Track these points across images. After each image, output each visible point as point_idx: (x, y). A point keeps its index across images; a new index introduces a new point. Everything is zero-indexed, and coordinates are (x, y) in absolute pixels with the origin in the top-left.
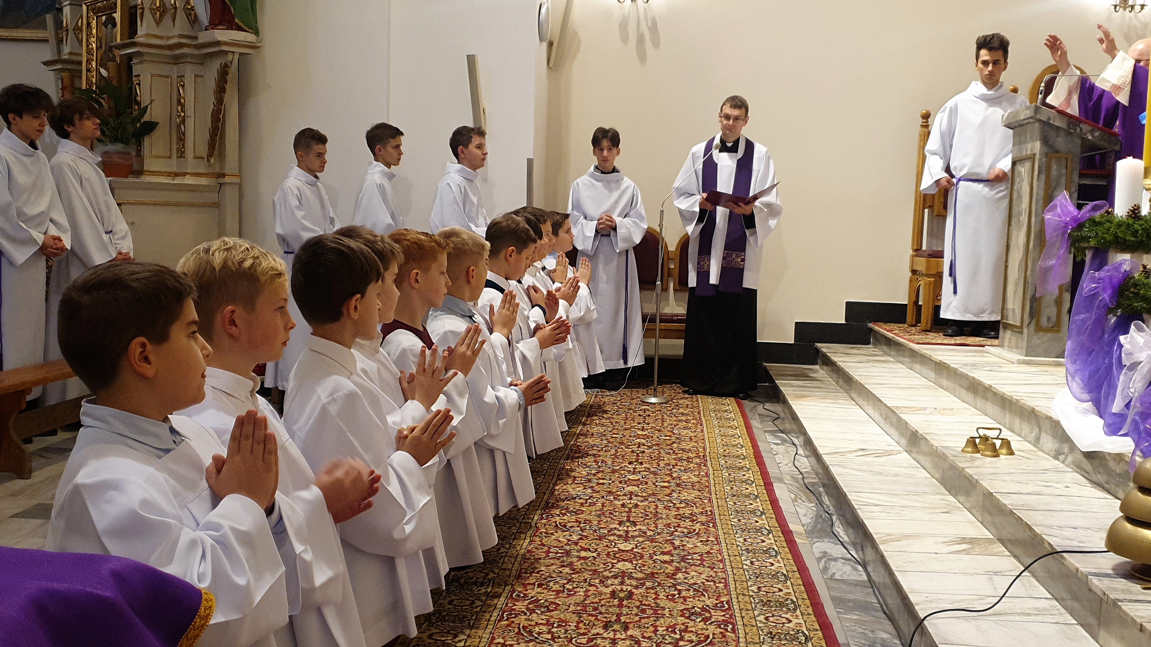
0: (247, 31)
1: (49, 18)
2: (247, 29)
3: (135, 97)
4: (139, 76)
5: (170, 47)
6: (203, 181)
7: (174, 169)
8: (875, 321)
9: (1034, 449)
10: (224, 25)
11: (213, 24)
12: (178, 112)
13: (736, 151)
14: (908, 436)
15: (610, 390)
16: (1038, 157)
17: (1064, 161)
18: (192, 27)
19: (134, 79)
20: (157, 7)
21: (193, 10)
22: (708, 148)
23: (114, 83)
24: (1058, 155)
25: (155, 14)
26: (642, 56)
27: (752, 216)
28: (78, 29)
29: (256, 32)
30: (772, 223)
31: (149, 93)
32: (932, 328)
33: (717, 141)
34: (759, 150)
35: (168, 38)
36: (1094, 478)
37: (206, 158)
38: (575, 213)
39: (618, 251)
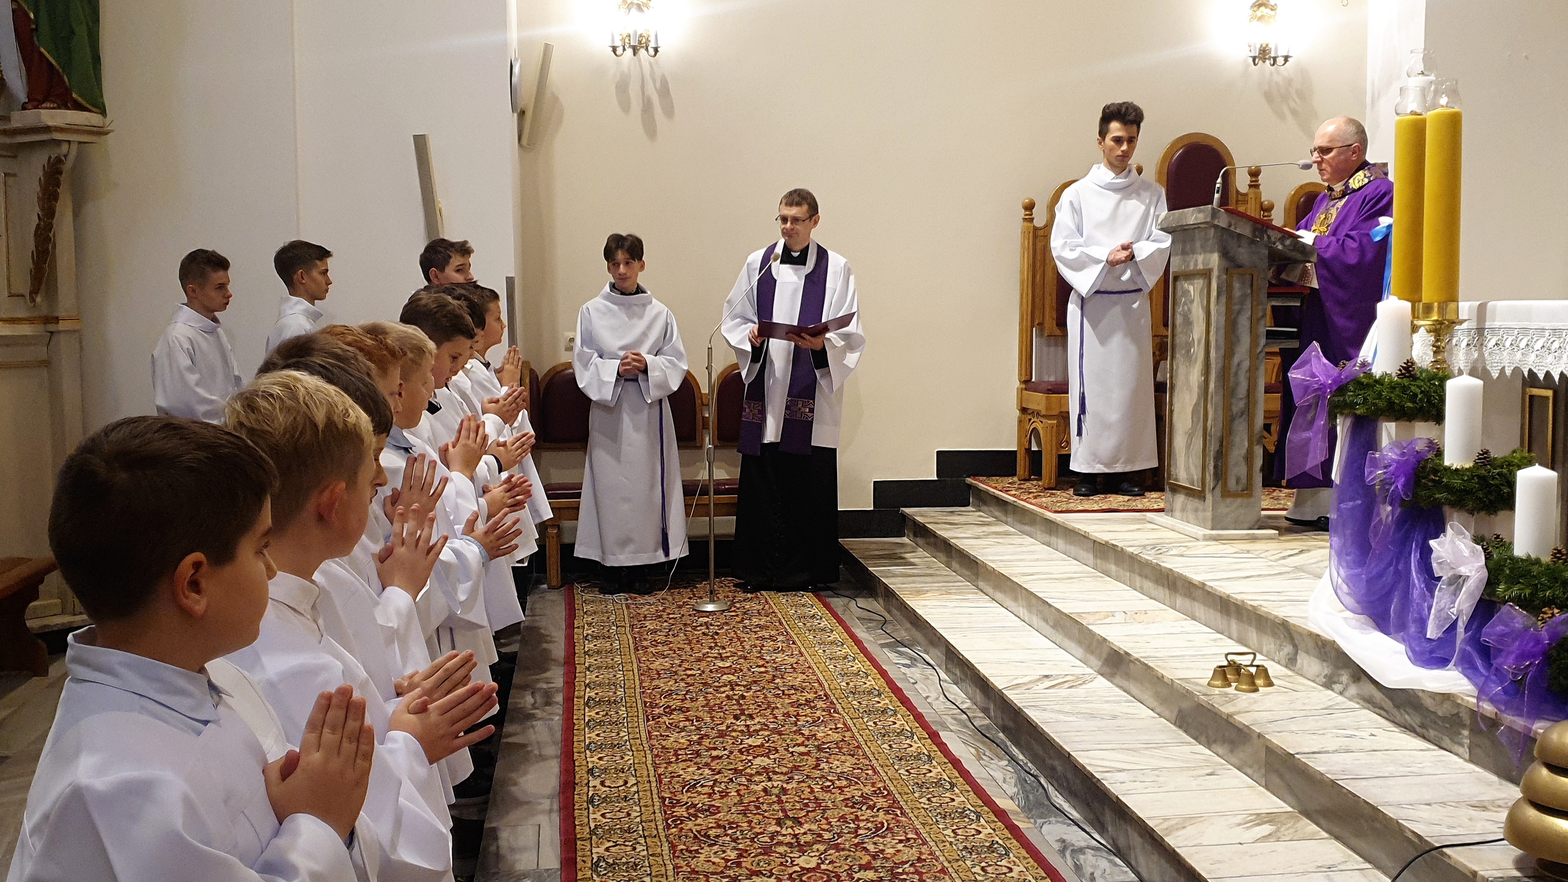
0: (90, 111)
2: (88, 106)
6: (25, 330)
8: (975, 475)
9: (1290, 673)
10: (54, 102)
11: (36, 100)
13: (804, 263)
15: (642, 593)
16: (1215, 273)
17: (1248, 277)
22: (766, 260)
24: (1240, 270)
26: (651, 130)
27: (823, 351)
29: (101, 112)
30: (851, 359)
32: (1057, 484)
33: (779, 250)
34: (836, 262)
36: (1399, 718)
37: (28, 297)
38: (586, 349)
39: (649, 401)
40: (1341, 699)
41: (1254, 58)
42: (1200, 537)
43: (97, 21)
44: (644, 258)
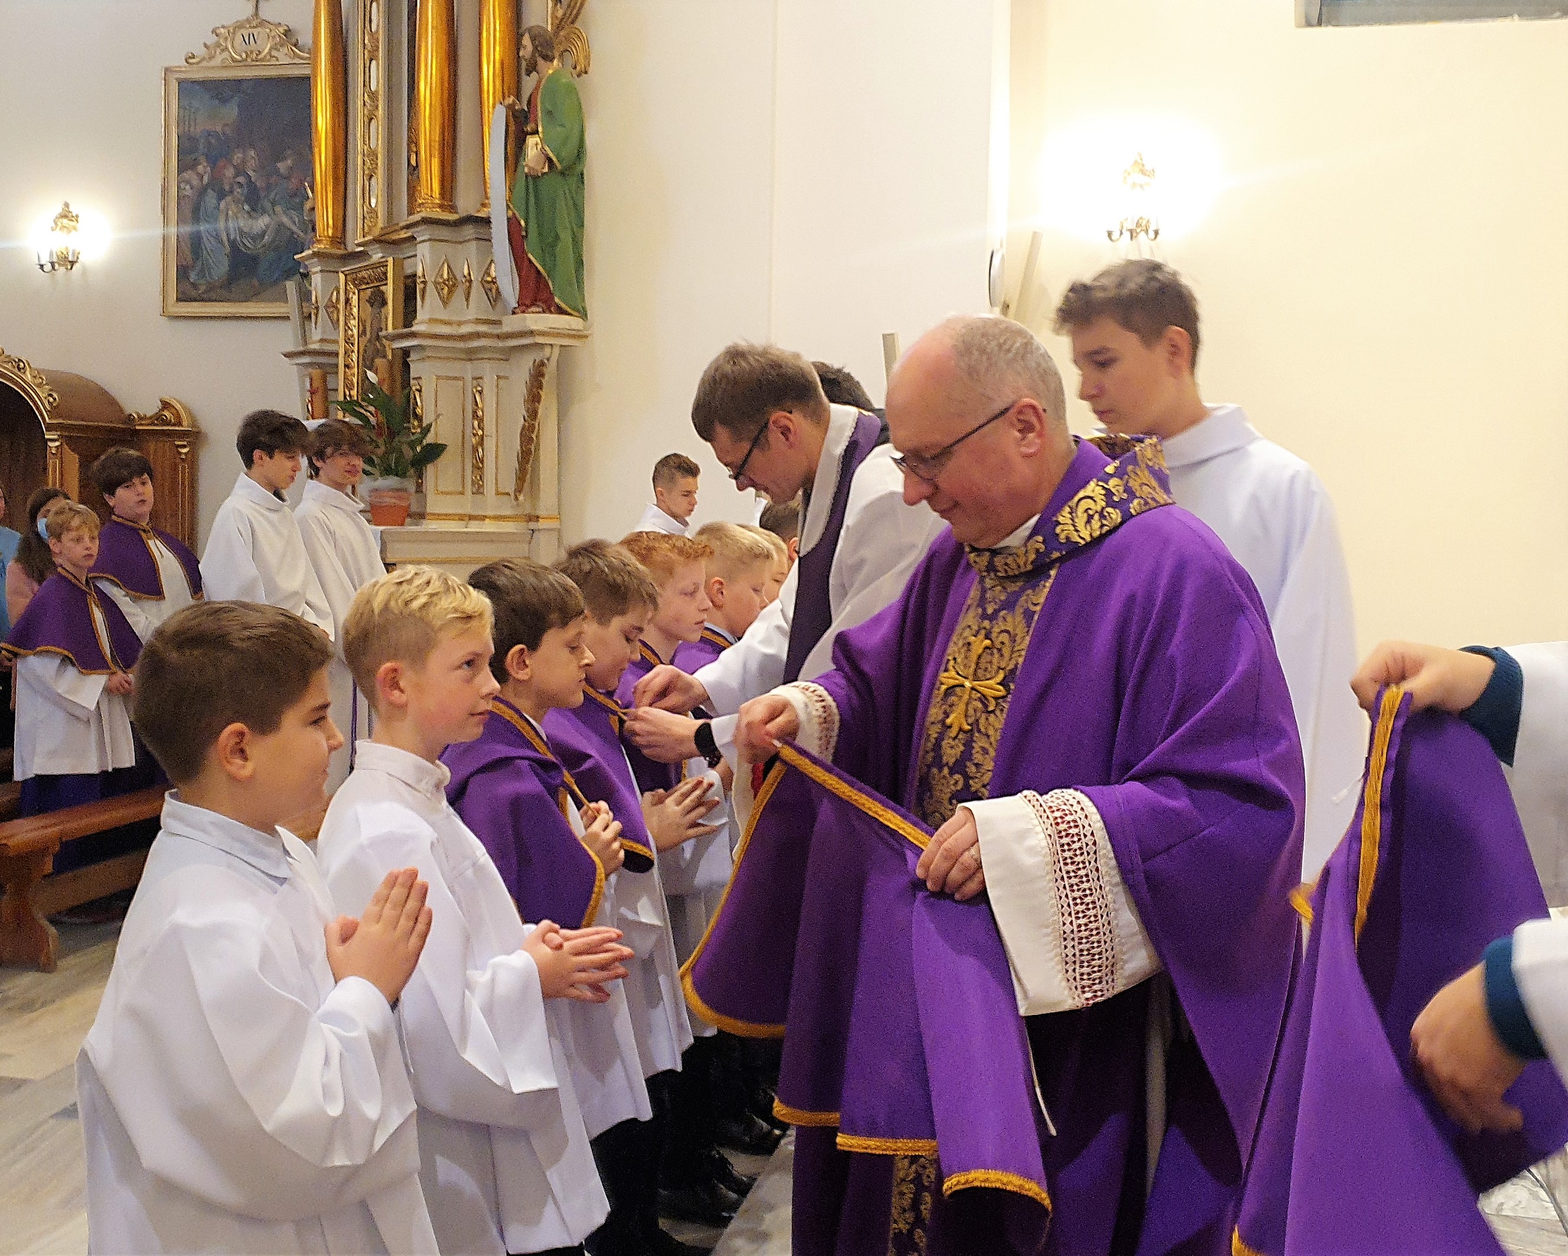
0: (570, 315)
2: (571, 312)
3: (414, 409)
4: (420, 378)
5: (462, 338)
6: (509, 527)
10: (539, 307)
11: (524, 305)
12: (474, 428)
18: (493, 307)
19: (412, 382)
20: (445, 281)
21: (494, 283)
23: (385, 388)
25: (442, 289)
28: (332, 306)
29: (584, 316)
31: (434, 405)
35: (460, 324)
37: (512, 495)
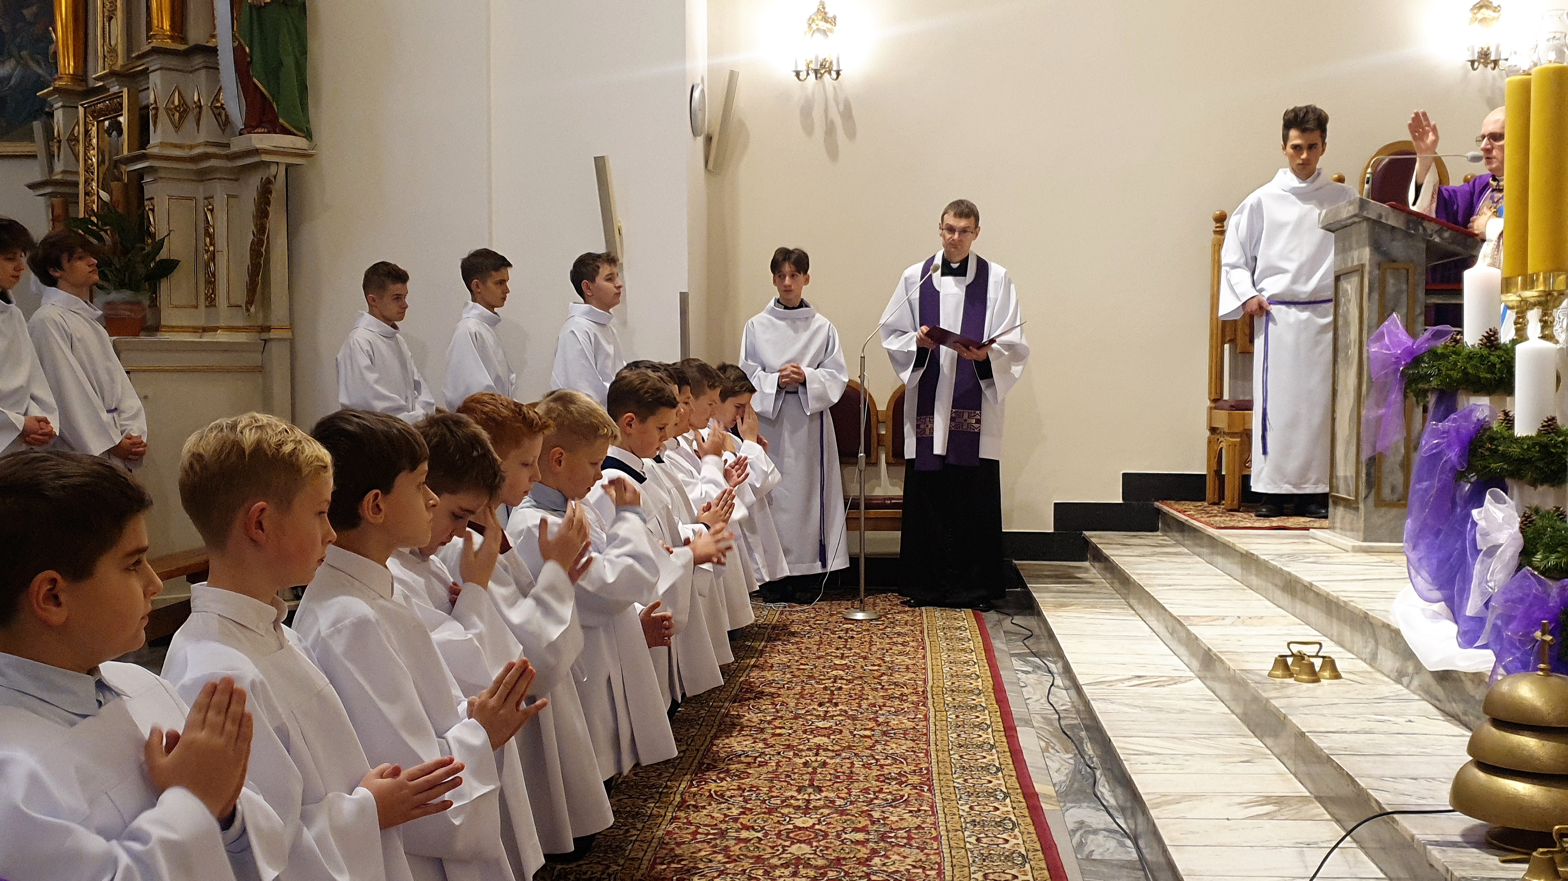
0: (295, 134)
1: (37, 126)
2: (295, 131)
3: (148, 227)
4: (152, 198)
5: (193, 159)
6: (241, 337)
7: (202, 323)
8: (1164, 498)
9: (1369, 669)
10: (264, 127)
11: (250, 127)
12: (206, 245)
13: (964, 274)
14: (1201, 657)
15: (801, 603)
16: (1367, 268)
17: (1404, 272)
18: (223, 131)
19: (146, 203)
20: (176, 107)
21: (224, 109)
22: (925, 270)
23: (120, 210)
24: (1395, 265)
25: (173, 115)
26: (833, 151)
27: (987, 362)
28: (73, 139)
29: (308, 135)
30: (1016, 370)
31: (166, 222)
32: (1240, 507)
33: (938, 261)
34: (996, 272)
35: (191, 147)
36: (1448, 707)
37: (244, 306)
38: (750, 362)
39: (808, 414)
40: (1406, 691)
41: (1473, 62)
42: (1350, 549)
43: (304, 52)
44: (809, 272)
